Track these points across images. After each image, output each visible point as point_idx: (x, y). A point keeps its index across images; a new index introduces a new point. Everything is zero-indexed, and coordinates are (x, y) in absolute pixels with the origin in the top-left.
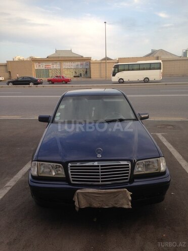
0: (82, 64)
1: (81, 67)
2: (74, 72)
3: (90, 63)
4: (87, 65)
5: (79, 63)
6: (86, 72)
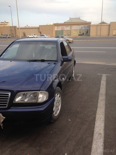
0: (85, 27)
3: (90, 26)
4: (88, 27)
6: (87, 32)
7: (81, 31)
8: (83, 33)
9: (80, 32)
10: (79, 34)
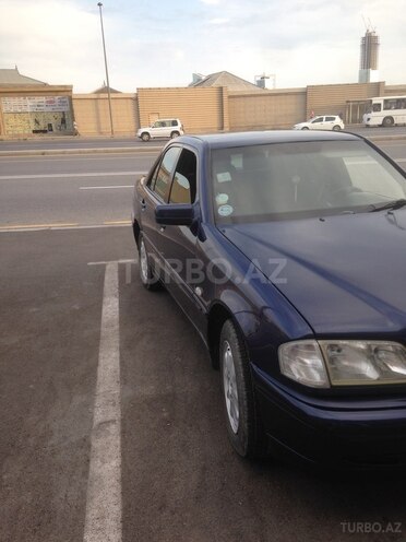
0: (51, 102)
1: (50, 109)
2: (32, 121)
4: (62, 103)
5: (44, 99)
6: (63, 121)
7: (40, 118)
8: (50, 125)
9: (37, 122)
10: (33, 127)
